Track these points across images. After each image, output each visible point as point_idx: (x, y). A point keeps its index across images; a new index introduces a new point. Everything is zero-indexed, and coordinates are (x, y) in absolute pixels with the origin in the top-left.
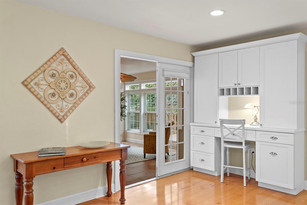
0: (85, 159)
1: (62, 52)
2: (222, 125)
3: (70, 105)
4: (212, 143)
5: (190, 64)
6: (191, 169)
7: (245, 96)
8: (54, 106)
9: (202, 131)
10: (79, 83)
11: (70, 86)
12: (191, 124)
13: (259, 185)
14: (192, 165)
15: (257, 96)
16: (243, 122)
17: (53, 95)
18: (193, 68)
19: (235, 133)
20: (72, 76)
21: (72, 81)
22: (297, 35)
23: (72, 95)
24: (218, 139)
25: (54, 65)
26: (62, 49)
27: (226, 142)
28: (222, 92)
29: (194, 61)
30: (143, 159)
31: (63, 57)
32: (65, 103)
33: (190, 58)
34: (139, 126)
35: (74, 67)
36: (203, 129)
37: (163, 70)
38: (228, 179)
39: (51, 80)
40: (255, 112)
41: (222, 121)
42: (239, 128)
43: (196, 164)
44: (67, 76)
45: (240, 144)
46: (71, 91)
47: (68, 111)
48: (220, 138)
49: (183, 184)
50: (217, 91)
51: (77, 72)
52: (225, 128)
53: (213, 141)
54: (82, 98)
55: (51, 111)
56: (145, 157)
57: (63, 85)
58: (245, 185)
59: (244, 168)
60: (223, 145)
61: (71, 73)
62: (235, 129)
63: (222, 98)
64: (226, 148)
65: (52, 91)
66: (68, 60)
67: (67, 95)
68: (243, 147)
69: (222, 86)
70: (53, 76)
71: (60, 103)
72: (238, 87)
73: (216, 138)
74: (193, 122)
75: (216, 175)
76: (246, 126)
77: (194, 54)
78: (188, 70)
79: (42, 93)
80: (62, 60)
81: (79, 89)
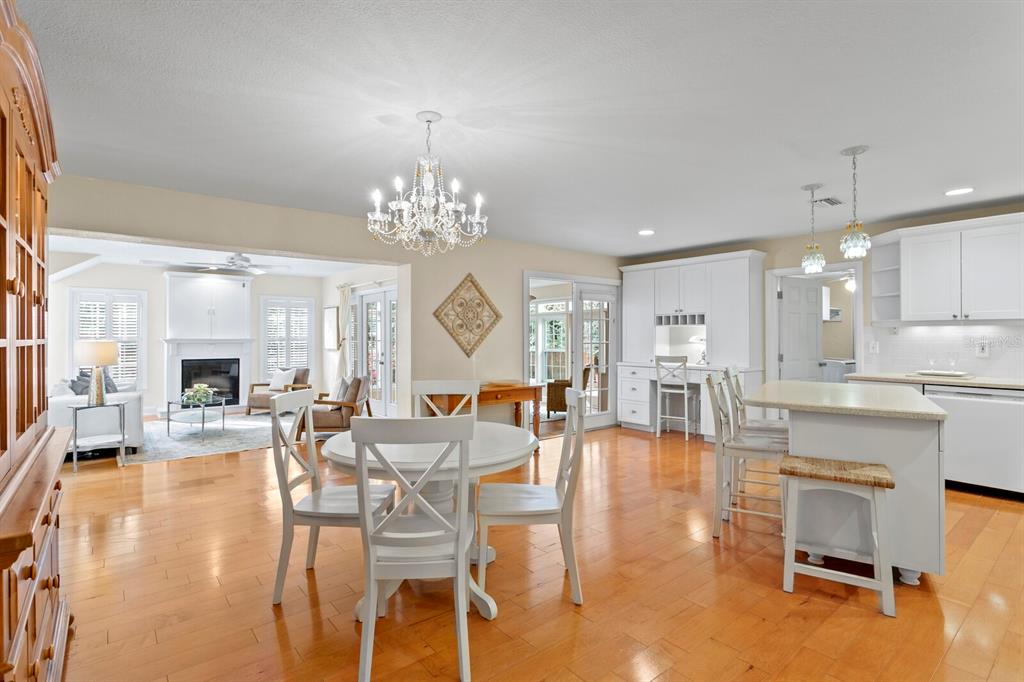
0: (499, 396)
1: (470, 278)
2: (658, 364)
3: (477, 338)
4: (646, 388)
5: (617, 282)
6: (618, 426)
7: (689, 326)
8: (462, 338)
9: (634, 373)
10: (486, 313)
11: (477, 316)
12: (619, 363)
13: (706, 439)
14: (619, 419)
15: (704, 327)
16: (684, 359)
17: (461, 326)
18: (620, 288)
19: (675, 373)
20: (479, 305)
21: (479, 310)
22: (748, 253)
23: (479, 326)
24: (654, 383)
25: (462, 292)
26: (470, 274)
27: (663, 386)
28: (660, 320)
29: (622, 279)
30: (547, 420)
31: (470, 284)
32: (472, 336)
33: (617, 274)
34: (534, 373)
35: (481, 294)
36: (633, 369)
37: (581, 292)
38: (668, 436)
39: (459, 309)
40: (702, 347)
41: (659, 359)
42: (678, 368)
43: (625, 416)
44: (474, 305)
45: (682, 387)
46: (479, 322)
47: (475, 345)
48: (656, 382)
49: (607, 446)
50: (652, 320)
51: (484, 300)
52: (663, 367)
53: (647, 385)
54: (489, 330)
55: (459, 344)
56: (548, 417)
57: (470, 315)
58: (687, 439)
59: (686, 418)
60: (660, 390)
61: (478, 301)
62: (675, 370)
63: (658, 327)
64: (664, 394)
65: (459, 322)
66: (476, 287)
67: (474, 326)
68: (685, 392)
69: (659, 313)
70: (461, 305)
71: (467, 335)
72: (679, 314)
73: (652, 381)
74: (621, 361)
75: (652, 431)
76: (688, 364)
77: (623, 269)
78: (614, 290)
79: (451, 325)
80: (470, 287)
81: (485, 319)
